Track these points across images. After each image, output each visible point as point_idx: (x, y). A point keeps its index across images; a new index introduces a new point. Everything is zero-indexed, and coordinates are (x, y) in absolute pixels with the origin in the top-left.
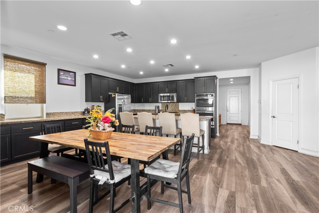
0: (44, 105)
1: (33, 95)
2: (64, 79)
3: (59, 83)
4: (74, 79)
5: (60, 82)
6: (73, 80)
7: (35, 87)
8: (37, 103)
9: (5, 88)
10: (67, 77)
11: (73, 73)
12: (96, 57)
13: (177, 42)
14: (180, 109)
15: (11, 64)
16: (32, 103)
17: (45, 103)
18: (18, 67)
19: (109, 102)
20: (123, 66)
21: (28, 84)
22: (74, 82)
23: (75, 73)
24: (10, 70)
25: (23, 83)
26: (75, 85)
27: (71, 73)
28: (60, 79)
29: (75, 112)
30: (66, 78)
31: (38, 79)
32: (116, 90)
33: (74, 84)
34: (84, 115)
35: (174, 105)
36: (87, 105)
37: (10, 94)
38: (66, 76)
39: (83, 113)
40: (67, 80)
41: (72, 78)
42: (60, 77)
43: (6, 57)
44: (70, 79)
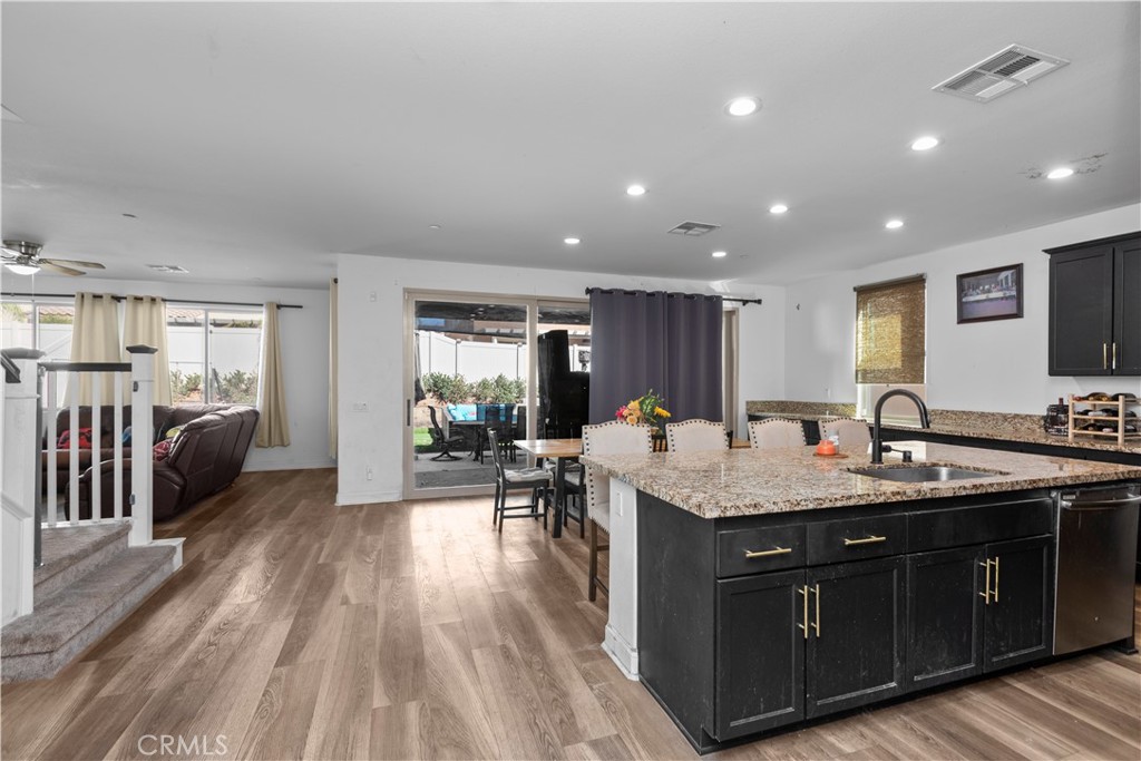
1: (898, 364)
2: (978, 301)
3: (961, 320)
4: (1014, 293)
5: (965, 317)
6: (1011, 297)
7: (903, 343)
8: (907, 382)
9: (857, 353)
10: (989, 291)
11: (1009, 273)
15: (865, 302)
16: (897, 382)
17: (922, 381)
18: (875, 305)
21: (889, 338)
22: (1014, 302)
23: (1018, 268)
24: (864, 315)
26: (1019, 314)
27: (1003, 275)
28: (965, 307)
29: (1016, 416)
30: (983, 297)
33: (1014, 311)
37: (864, 366)
38: (984, 292)
40: (986, 303)
41: (1008, 289)
42: (965, 299)
43: (861, 291)
44: (1000, 294)
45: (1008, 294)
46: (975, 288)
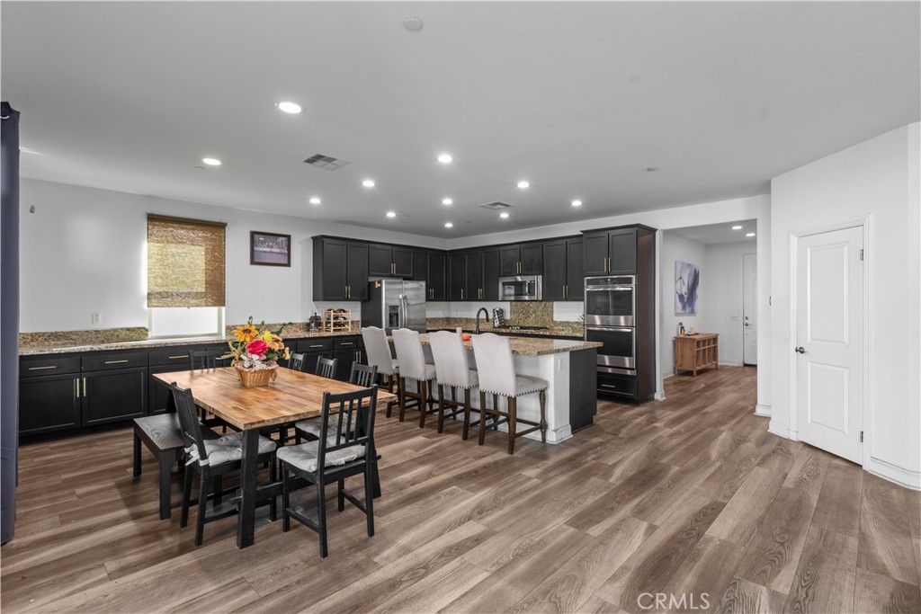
0: (223, 308)
1: (202, 289)
2: (265, 252)
3: (253, 262)
4: (286, 252)
5: (256, 260)
6: (284, 254)
7: (206, 273)
8: (208, 306)
9: (149, 278)
10: (272, 247)
11: (284, 239)
12: (315, 201)
13: (454, 160)
14: (557, 317)
15: (159, 230)
16: (198, 306)
17: (223, 305)
18: (173, 235)
19: (369, 299)
20: (391, 215)
21: (190, 267)
22: (286, 257)
23: (288, 237)
24: (158, 242)
25: (181, 267)
26: (288, 265)
27: (280, 239)
28: (256, 254)
29: (289, 324)
30: (268, 250)
31: (209, 257)
32: (389, 269)
33: (286, 262)
34: (308, 330)
35: (541, 308)
36: (317, 307)
37: (158, 289)
38: (268, 246)
39: (307, 327)
40: (270, 254)
41: (282, 248)
42: (255, 249)
43: (152, 218)
44: (278, 250)
45: (283, 251)
46: (263, 242)
